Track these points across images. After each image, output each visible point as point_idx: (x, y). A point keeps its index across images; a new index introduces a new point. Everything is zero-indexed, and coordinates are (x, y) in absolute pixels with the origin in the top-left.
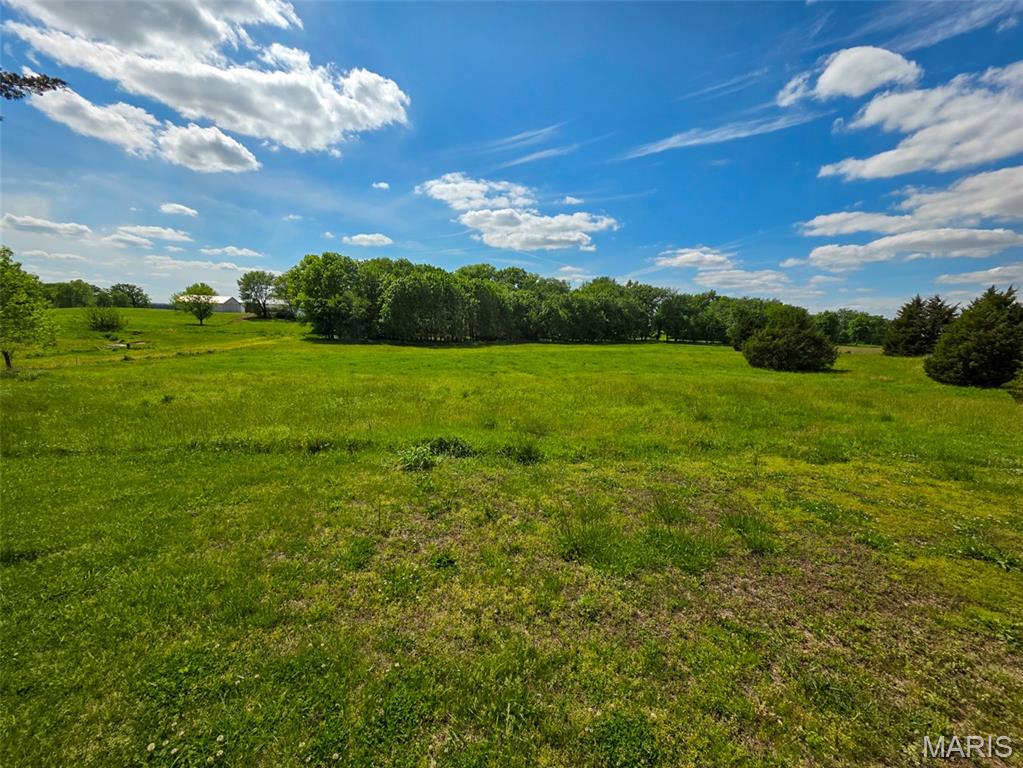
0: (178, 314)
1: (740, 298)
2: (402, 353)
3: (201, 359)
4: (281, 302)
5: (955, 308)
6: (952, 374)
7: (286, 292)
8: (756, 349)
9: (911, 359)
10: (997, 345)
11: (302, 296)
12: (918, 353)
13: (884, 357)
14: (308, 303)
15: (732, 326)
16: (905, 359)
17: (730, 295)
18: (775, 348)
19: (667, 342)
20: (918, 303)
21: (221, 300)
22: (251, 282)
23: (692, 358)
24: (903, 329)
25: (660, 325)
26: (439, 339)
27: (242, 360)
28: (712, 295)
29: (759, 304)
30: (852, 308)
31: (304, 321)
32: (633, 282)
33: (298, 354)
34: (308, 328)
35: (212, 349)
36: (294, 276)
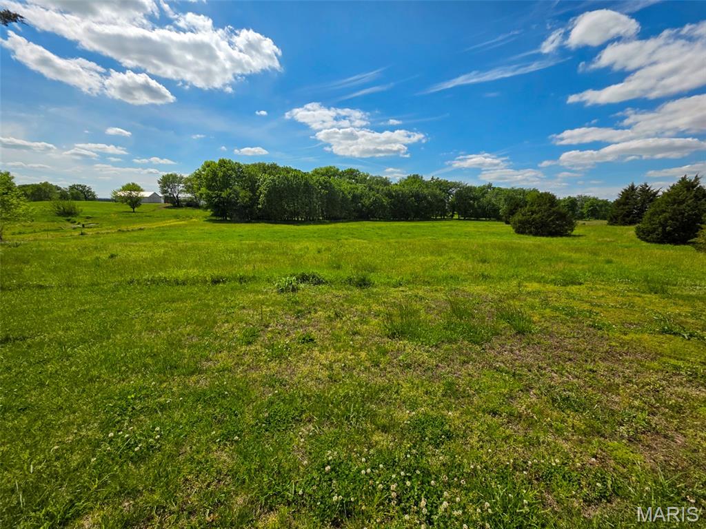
0: (118, 205)
1: (509, 188)
2: (275, 228)
3: (135, 234)
4: (189, 195)
5: (658, 191)
6: (655, 236)
7: (192, 188)
8: (520, 222)
9: (626, 227)
10: (686, 214)
11: (203, 190)
12: (631, 223)
13: (608, 226)
14: (208, 195)
15: (503, 208)
16: (622, 227)
17: (503, 187)
18: (533, 220)
19: (459, 219)
20: (632, 188)
21: (147, 194)
22: (168, 182)
23: (475, 229)
24: (621, 207)
25: (454, 208)
26: (300, 219)
27: (164, 234)
28: (490, 186)
29: (523, 192)
30: (587, 194)
31: (206, 209)
32: (435, 178)
33: (202, 230)
34: (209, 213)
35: (142, 227)
36: (198, 176)
